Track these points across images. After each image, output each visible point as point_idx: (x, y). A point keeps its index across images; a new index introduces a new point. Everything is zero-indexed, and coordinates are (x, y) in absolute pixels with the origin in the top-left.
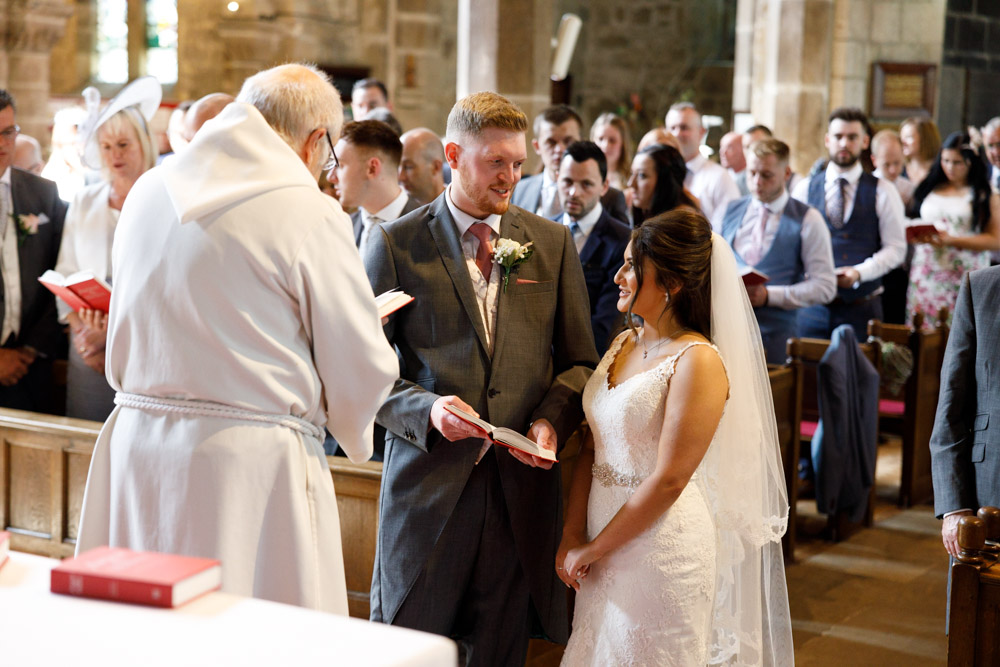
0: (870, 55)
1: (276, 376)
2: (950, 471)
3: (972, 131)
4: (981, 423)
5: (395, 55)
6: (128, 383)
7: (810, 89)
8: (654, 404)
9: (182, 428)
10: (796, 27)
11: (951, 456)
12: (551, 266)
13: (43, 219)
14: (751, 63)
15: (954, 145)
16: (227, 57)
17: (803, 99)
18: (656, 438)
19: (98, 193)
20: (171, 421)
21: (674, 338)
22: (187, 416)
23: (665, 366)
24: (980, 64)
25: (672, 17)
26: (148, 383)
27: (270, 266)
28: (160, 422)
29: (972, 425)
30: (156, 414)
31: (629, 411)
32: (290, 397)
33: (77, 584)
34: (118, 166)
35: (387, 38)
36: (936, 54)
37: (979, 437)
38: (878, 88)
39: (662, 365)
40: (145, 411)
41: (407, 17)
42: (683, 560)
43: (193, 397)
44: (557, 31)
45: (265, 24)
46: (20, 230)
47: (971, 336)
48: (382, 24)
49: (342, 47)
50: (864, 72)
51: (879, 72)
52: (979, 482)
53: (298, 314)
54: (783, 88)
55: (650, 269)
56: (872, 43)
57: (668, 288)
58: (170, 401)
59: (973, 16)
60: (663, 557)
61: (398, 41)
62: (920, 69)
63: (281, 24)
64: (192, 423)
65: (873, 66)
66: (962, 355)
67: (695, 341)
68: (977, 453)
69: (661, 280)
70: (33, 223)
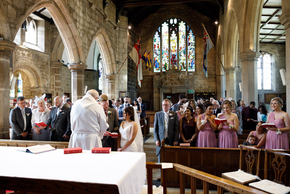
0: (119, 91)
1: (96, 127)
2: (156, 136)
3: (137, 99)
4: (159, 130)
5: (55, 92)
6: (75, 130)
7: (112, 95)
8: (130, 130)
9: (84, 135)
10: (110, 87)
11: (156, 134)
12: (114, 114)
13: (29, 114)
14: (104, 92)
15: (135, 101)
16: (31, 93)
17: (112, 96)
18: (130, 134)
19: (37, 109)
20: (82, 134)
21: (130, 122)
22: (84, 133)
23: (131, 125)
24: (130, 91)
25: (90, 87)
26: (79, 129)
27: (95, 113)
28: (81, 134)
29: (158, 130)
30: (80, 133)
31: (127, 131)
32: (97, 130)
33: (96, 152)
34: (41, 106)
35: (54, 90)
36: (126, 90)
37: (159, 132)
38: (120, 95)
39: (130, 125)
40: (78, 133)
41: (56, 87)
42: (134, 149)
43: (85, 130)
44: (84, 88)
45: (37, 88)
46: (26, 115)
47: (157, 120)
48: (53, 88)
49: (48, 91)
50: (118, 93)
51: (120, 92)
52: (160, 137)
53: (98, 119)
54: (109, 95)
55: (128, 114)
56: (119, 89)
57: (130, 116)
58: (81, 131)
59: (129, 86)
60: (132, 149)
61: (55, 90)
62: (125, 92)
63: (39, 88)
64: (85, 134)
65: (119, 92)
66: (157, 122)
67: (133, 122)
68: (159, 134)
69: (129, 115)
70: (28, 114)
